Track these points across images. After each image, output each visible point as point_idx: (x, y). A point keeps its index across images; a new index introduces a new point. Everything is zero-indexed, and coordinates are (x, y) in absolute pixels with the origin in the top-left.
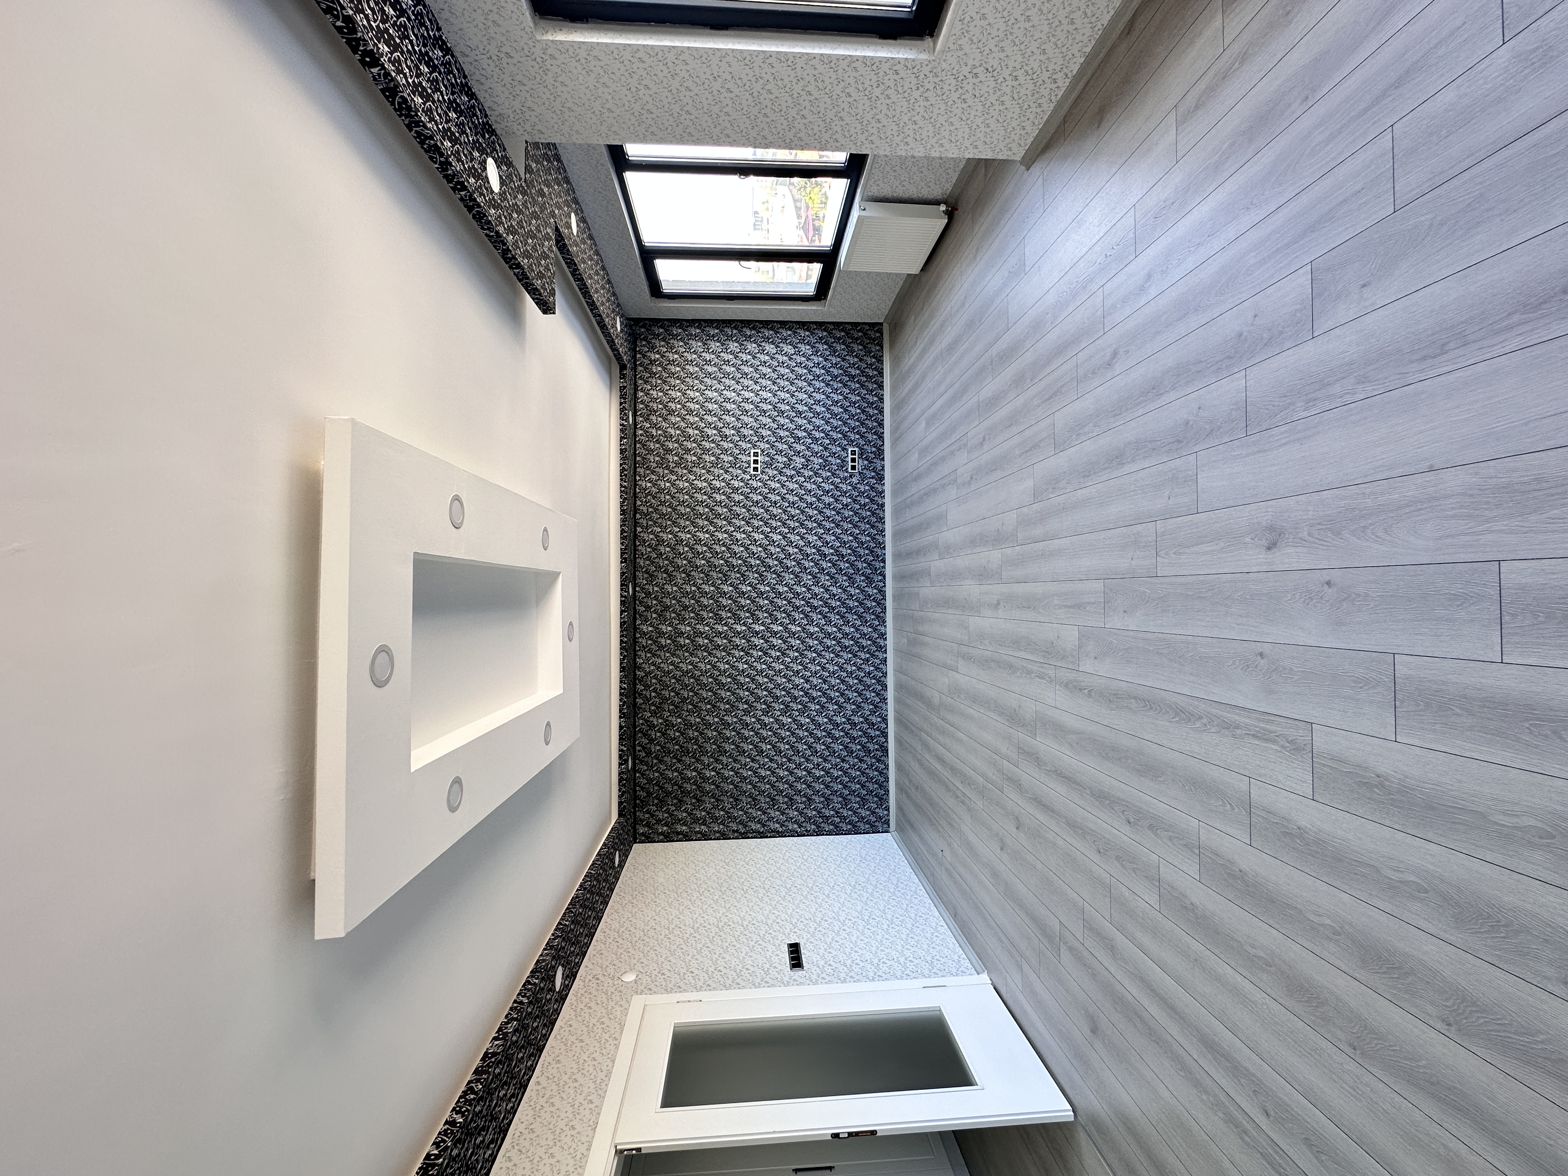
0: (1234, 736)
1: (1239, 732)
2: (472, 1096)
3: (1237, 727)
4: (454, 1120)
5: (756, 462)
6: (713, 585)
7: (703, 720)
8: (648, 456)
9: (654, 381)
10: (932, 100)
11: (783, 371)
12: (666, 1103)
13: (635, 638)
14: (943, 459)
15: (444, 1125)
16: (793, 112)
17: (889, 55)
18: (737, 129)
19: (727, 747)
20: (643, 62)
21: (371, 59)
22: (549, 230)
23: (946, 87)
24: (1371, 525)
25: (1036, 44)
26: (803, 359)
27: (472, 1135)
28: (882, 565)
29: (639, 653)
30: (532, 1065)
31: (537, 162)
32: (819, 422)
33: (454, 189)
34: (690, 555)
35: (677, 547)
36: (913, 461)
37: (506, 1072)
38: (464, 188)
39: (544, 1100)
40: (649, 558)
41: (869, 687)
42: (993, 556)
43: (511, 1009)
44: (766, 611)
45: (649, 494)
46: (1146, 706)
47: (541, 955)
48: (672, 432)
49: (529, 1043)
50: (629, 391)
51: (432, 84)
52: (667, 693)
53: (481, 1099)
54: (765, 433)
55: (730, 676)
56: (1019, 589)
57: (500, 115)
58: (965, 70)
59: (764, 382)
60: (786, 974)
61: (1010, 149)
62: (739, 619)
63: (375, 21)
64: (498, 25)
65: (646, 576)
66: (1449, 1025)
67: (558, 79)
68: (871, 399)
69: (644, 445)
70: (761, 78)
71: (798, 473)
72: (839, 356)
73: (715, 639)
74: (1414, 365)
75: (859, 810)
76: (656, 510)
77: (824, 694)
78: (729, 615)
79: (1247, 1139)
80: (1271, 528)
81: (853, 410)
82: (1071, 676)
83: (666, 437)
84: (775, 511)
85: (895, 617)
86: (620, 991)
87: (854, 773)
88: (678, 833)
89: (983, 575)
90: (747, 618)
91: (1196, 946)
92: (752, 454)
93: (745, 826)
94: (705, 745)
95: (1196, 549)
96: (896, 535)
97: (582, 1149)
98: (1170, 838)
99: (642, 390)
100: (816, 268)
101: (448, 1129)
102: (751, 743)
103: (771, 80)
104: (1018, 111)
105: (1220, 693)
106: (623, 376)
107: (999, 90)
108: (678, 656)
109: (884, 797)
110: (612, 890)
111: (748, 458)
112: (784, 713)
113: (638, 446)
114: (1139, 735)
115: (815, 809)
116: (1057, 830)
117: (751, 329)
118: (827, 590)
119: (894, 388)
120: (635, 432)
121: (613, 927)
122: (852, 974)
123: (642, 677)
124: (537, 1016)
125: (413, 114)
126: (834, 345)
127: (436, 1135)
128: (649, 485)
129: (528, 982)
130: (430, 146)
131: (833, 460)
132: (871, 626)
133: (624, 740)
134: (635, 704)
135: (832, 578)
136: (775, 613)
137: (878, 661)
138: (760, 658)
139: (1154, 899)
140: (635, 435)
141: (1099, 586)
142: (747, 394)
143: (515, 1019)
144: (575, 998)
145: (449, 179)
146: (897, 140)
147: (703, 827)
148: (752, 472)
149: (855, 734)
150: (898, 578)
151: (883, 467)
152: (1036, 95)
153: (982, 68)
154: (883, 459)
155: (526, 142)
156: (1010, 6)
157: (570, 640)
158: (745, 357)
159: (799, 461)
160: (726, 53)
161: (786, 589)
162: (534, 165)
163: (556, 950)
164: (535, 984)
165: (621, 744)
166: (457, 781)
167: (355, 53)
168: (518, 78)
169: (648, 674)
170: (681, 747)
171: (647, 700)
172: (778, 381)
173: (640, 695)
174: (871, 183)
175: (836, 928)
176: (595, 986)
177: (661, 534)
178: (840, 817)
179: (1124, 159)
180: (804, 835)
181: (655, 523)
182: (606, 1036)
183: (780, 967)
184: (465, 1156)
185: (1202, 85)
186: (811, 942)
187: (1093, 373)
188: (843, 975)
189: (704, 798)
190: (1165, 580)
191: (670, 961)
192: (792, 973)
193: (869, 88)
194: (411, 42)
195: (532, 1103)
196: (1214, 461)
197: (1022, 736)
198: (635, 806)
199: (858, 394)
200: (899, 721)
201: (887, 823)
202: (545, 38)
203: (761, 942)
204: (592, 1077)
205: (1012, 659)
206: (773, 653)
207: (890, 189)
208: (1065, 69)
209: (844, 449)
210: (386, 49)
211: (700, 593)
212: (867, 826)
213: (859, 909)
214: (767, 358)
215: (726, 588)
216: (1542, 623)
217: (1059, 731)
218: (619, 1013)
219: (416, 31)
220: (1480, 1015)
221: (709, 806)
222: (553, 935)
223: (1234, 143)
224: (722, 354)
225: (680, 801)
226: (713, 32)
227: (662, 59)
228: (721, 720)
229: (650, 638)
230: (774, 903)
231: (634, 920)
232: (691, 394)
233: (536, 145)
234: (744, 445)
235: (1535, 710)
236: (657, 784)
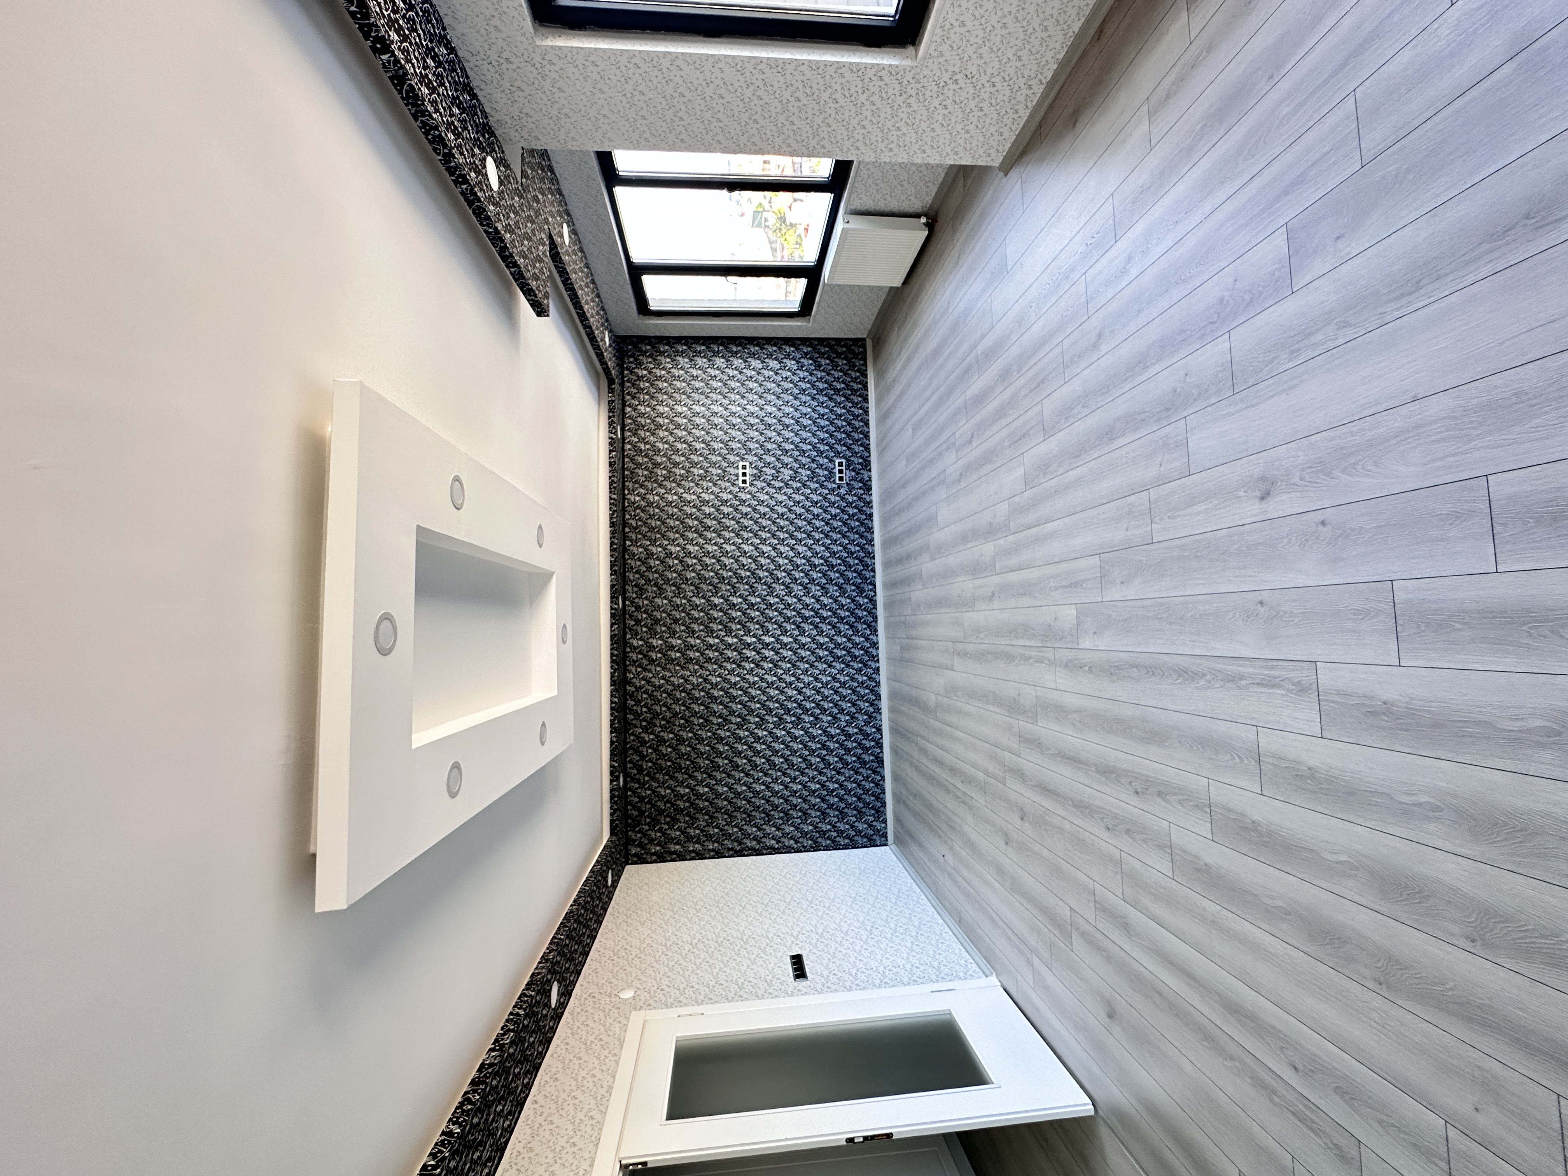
0: (1239, 688)
1: (1243, 682)
2: (469, 1107)
3: (1242, 678)
4: (451, 1131)
5: (744, 474)
6: (703, 597)
7: (695, 734)
8: (637, 470)
9: (641, 396)
10: (915, 106)
11: (769, 385)
12: (671, 1116)
13: (625, 653)
14: (932, 461)
15: (441, 1136)
16: (782, 119)
17: (874, 61)
18: (727, 135)
19: (721, 762)
20: (639, 68)
21: (382, 46)
22: (543, 236)
23: (928, 94)
24: (1360, 460)
25: (1012, 51)
26: (789, 374)
27: (469, 1148)
28: (872, 574)
29: (629, 668)
30: (528, 1083)
31: (532, 169)
32: (805, 435)
33: (456, 182)
34: (680, 568)
35: (667, 560)
36: (901, 469)
37: (503, 1086)
38: (466, 181)
39: (542, 1118)
40: (638, 572)
41: (863, 697)
42: (987, 549)
43: (507, 1021)
44: (758, 623)
45: (638, 507)
46: (1148, 672)
47: (536, 968)
48: (660, 446)
49: (526, 1059)
50: (617, 405)
51: (437, 78)
52: (658, 709)
53: (479, 1110)
54: (752, 445)
55: (722, 689)
56: (1014, 577)
57: (498, 121)
58: (946, 77)
59: (751, 397)
60: (790, 984)
61: (989, 155)
62: (731, 631)
63: (387, 10)
64: (500, 31)
65: (635, 589)
66: (1473, 941)
67: (556, 85)
68: (857, 411)
69: (632, 460)
70: (752, 84)
71: (787, 484)
72: (823, 371)
73: (707, 652)
74: (1392, 304)
75: (856, 824)
76: (645, 523)
77: (818, 705)
78: (720, 627)
79: (1276, 1099)
80: (1263, 479)
81: (839, 423)
82: (1070, 655)
83: (654, 451)
84: (765, 523)
85: (888, 626)
86: (618, 1008)
87: (850, 786)
88: (672, 853)
89: (975, 569)
90: (739, 630)
91: (1212, 907)
92: (740, 467)
93: (740, 843)
94: (698, 760)
95: (1190, 510)
96: (886, 544)
97: (585, 1165)
98: (1180, 802)
99: (630, 406)
100: (800, 285)
101: (445, 1140)
102: (745, 757)
103: (761, 86)
104: (995, 117)
105: (1222, 648)
106: (611, 390)
107: (978, 96)
108: (669, 670)
109: (882, 809)
110: (605, 910)
111: (736, 471)
112: (777, 725)
113: (626, 460)
114: (1142, 703)
115: (811, 824)
116: (1063, 813)
117: (737, 346)
118: (818, 601)
119: (879, 401)
120: (623, 447)
121: (608, 946)
122: (858, 982)
123: (633, 692)
124: (534, 1031)
125: (420, 102)
126: (819, 360)
127: (432, 1147)
128: (638, 498)
129: (523, 995)
130: (434, 137)
131: (821, 472)
132: (862, 636)
133: (616, 755)
134: (626, 719)
135: (823, 588)
136: (766, 624)
137: (871, 671)
138: (752, 670)
139: (1165, 866)
140: (623, 450)
141: (1096, 560)
142: (734, 409)
143: (512, 1031)
144: (570, 1017)
145: (451, 171)
146: (882, 146)
147: (697, 846)
148: (741, 485)
149: (849, 745)
150: (889, 586)
151: (870, 477)
152: (1013, 101)
153: (962, 75)
154: (870, 470)
155: (523, 149)
156: (987, 14)
157: (564, 642)
158: (731, 372)
159: (787, 473)
160: (718, 59)
161: (777, 600)
162: (529, 172)
163: (552, 963)
164: (531, 996)
165: (612, 759)
166: (456, 766)
167: (367, 39)
168: (517, 84)
169: (638, 689)
170: (674, 763)
171: (637, 715)
172: (764, 395)
173: (631, 710)
174: (854, 196)
175: (839, 939)
176: (591, 1004)
177: (650, 548)
178: (837, 831)
179: (1099, 154)
180: (801, 851)
181: (644, 536)
182: (606, 1053)
183: (783, 979)
184: (462, 1170)
185: (1172, 77)
186: (814, 953)
187: (1080, 356)
188: (848, 984)
189: (697, 816)
190: (1161, 545)
191: (669, 977)
192: (796, 984)
193: (855, 95)
194: (419, 35)
195: (529, 1122)
196: (1202, 424)
197: (1023, 725)
198: (627, 825)
199: (844, 408)
200: (893, 730)
201: (885, 836)
202: (544, 43)
203: (762, 955)
204: (592, 1093)
205: (1009, 648)
206: (766, 665)
207: (872, 203)
208: (1039, 76)
209: (831, 461)
210: (397, 38)
211: (690, 605)
212: (865, 840)
213: (861, 919)
214: (753, 373)
215: (716, 601)
216: (1532, 528)
217: (1060, 712)
218: (617, 1030)
219: (423, 26)
220: (1503, 925)
221: (703, 824)
222: (548, 948)
223: (1205, 125)
224: (709, 370)
225: (673, 819)
226: (706, 39)
227: (656, 65)
228: (714, 734)
229: (640, 653)
230: (773, 917)
231: (629, 938)
232: (679, 409)
233: (532, 152)
234: (732, 458)
235: (1532, 612)
236: (649, 802)
